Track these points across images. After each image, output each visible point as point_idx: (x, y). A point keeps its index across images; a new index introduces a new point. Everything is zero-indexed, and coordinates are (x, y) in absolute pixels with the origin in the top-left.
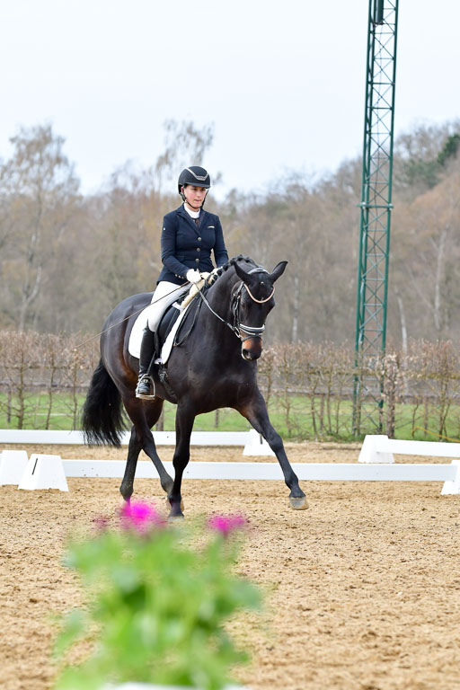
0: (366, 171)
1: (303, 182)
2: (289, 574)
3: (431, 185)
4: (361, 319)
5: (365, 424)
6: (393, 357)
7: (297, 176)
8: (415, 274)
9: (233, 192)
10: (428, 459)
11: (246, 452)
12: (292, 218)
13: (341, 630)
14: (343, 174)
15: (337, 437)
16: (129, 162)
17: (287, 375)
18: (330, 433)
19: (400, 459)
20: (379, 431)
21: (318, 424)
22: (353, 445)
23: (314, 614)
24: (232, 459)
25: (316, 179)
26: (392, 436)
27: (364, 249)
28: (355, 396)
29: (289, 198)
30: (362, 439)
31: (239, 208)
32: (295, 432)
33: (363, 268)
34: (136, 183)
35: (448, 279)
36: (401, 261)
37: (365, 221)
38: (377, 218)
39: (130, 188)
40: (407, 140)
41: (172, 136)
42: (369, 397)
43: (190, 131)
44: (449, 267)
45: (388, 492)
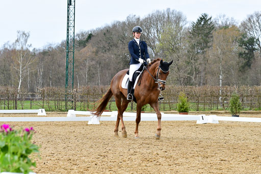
0: (68, 42)
1: (52, 46)
2: (49, 145)
3: (85, 47)
4: (67, 80)
5: (68, 107)
6: (75, 90)
7: (51, 45)
8: (81, 69)
9: (34, 49)
10: (85, 116)
11: (38, 115)
12: (50, 55)
13: (62, 159)
14: (62, 44)
15: (61, 111)
16: (8, 42)
17: (49, 95)
18: (59, 109)
19: (77, 115)
20: (72, 109)
21: (57, 107)
22: (66, 112)
23: (55, 155)
24: (35, 116)
25: (55, 45)
26: (75, 110)
27: (68, 63)
28: (66, 100)
29: (49, 50)
30: (68, 111)
31: (36, 53)
32: (50, 109)
33: (67, 67)
34: (10, 47)
35: (89, 70)
36: (77, 66)
37: (67, 55)
38: (71, 54)
39: (8, 48)
40: (78, 35)
41: (19, 34)
42: (69, 100)
43: (24, 34)
44: (90, 67)
45: (74, 124)
